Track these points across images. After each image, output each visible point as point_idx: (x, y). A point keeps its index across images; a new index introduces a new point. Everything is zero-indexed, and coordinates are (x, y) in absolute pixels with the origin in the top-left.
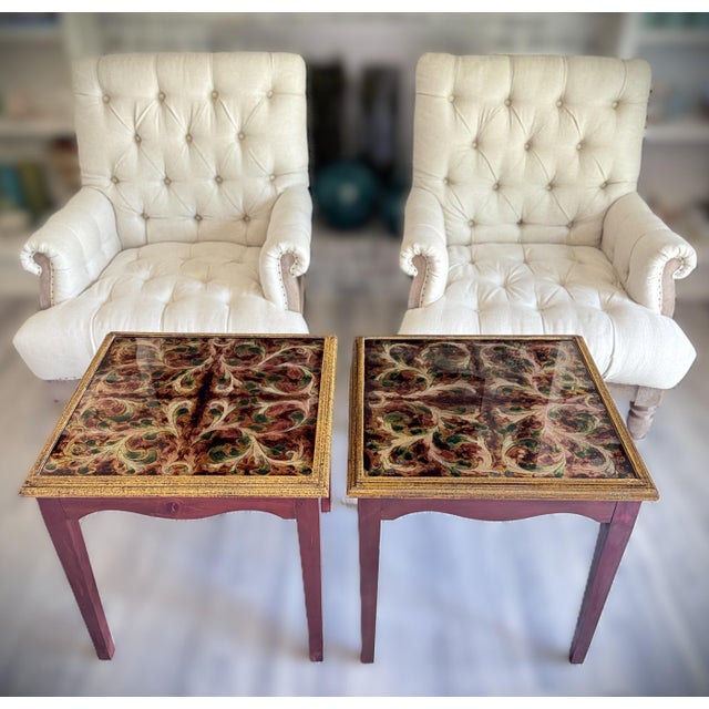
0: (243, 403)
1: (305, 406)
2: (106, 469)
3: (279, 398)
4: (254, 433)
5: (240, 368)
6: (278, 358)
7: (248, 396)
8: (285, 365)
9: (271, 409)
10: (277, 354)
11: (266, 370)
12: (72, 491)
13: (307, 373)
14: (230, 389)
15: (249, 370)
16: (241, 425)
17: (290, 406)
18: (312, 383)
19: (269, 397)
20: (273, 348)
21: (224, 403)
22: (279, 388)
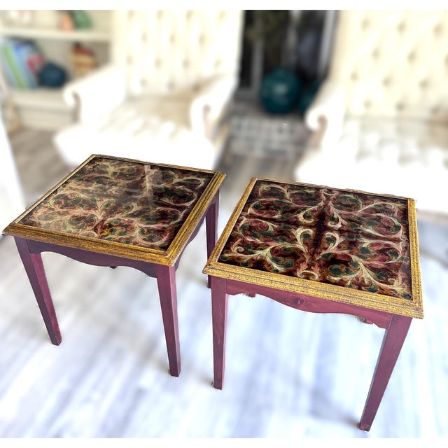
0: (350, 237)
1: (399, 247)
2: (259, 265)
3: (377, 238)
4: (361, 260)
5: (344, 212)
6: (372, 209)
7: (352, 232)
8: (378, 214)
9: (372, 245)
10: (371, 206)
11: (364, 216)
12: (238, 276)
13: (397, 223)
14: (339, 226)
15: (351, 214)
16: (350, 253)
17: (386, 245)
18: (401, 231)
19: (369, 236)
20: (368, 202)
21: (336, 235)
22: (376, 230)
